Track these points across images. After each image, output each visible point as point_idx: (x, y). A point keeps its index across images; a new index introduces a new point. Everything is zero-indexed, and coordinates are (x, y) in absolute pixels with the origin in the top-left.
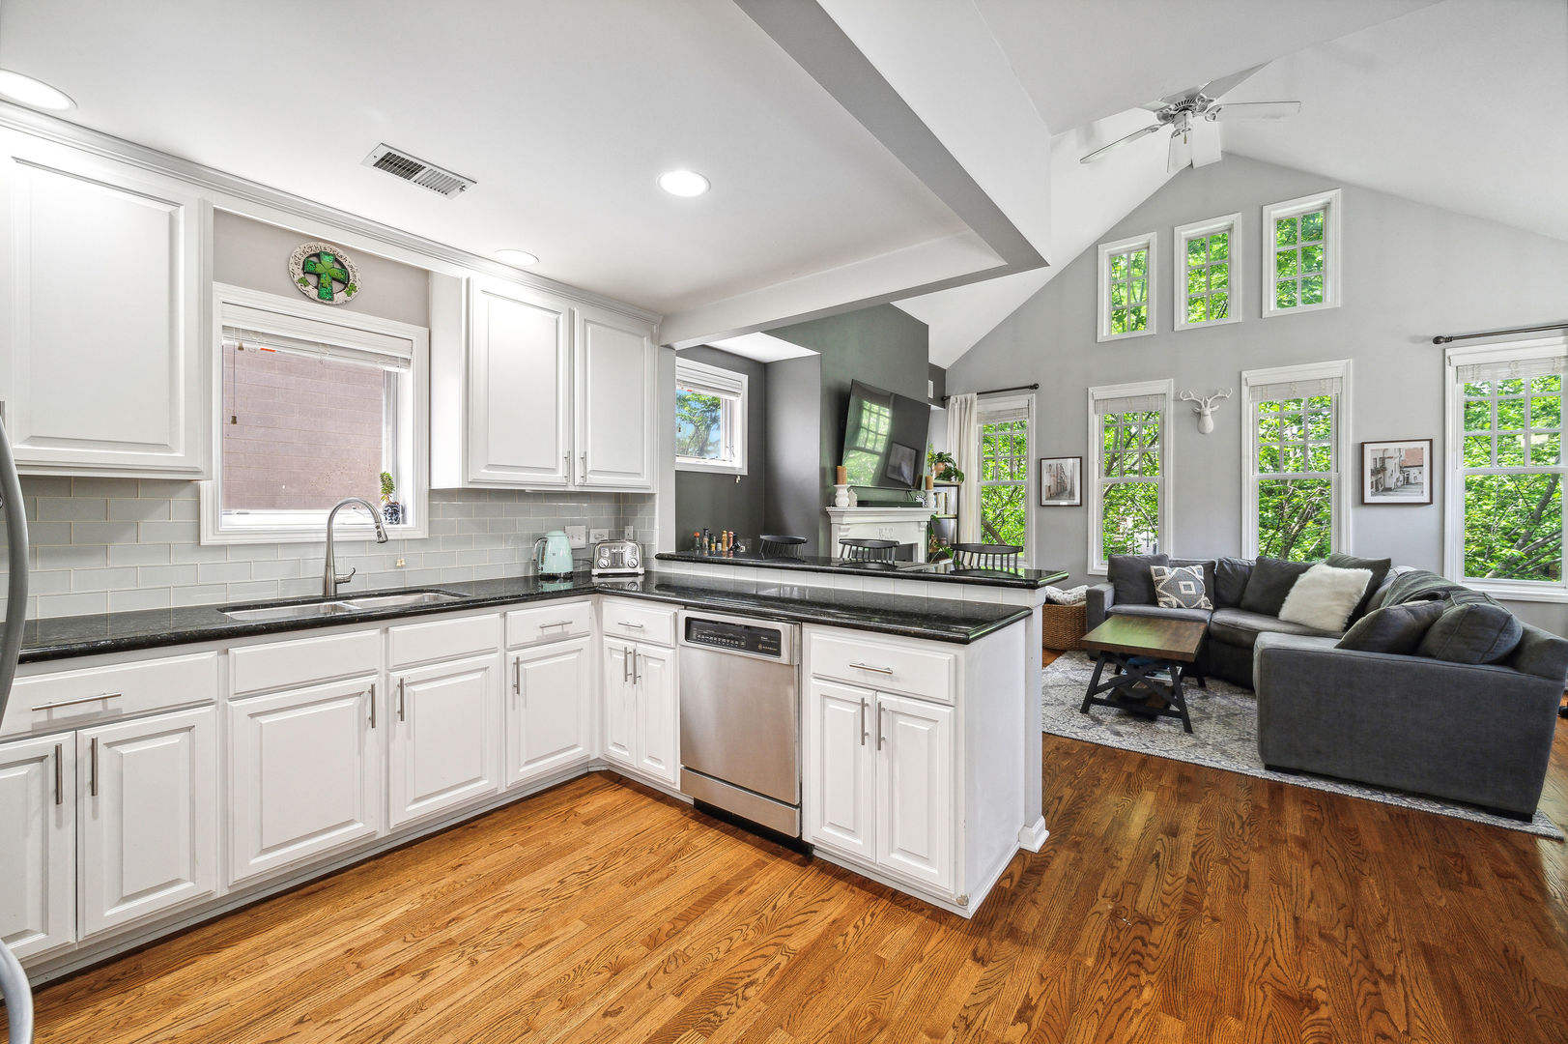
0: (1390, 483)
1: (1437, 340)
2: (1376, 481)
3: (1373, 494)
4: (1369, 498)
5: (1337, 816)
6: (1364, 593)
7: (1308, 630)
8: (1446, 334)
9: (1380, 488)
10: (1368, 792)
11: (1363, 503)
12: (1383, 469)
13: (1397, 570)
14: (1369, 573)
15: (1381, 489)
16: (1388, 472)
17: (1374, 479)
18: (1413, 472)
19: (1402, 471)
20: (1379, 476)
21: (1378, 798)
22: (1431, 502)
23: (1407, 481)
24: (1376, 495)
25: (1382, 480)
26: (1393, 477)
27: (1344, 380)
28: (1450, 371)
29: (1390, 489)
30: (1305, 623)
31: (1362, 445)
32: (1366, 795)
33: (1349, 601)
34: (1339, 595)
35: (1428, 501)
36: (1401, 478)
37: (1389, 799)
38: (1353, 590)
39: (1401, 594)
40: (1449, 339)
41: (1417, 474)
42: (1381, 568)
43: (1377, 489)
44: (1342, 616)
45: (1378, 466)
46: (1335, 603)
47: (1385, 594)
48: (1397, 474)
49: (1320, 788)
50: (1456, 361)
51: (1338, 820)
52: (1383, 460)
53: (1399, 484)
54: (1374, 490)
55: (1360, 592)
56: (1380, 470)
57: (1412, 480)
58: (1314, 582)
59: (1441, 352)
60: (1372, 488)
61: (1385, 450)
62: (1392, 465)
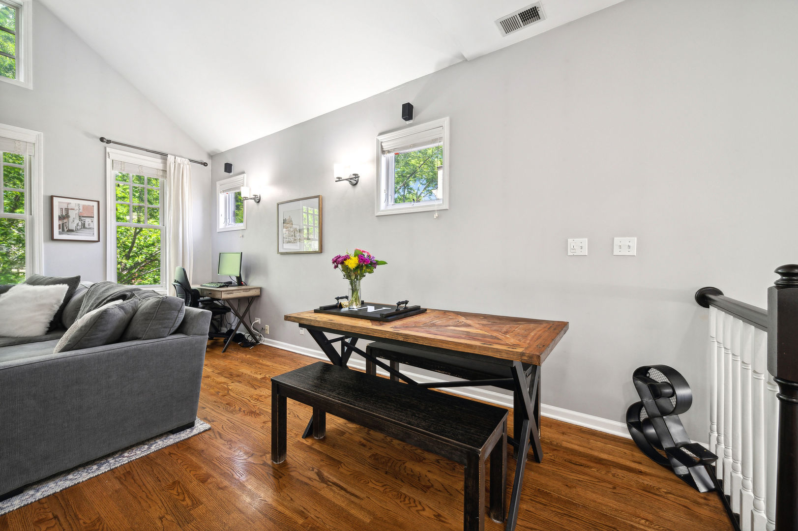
0: (72, 226)
1: (102, 139)
2: (63, 224)
3: (60, 233)
4: (57, 236)
5: (76, 516)
6: (62, 302)
7: (13, 340)
8: (107, 137)
9: (63, 229)
10: (95, 467)
11: (52, 239)
12: (67, 216)
13: (85, 283)
14: (65, 287)
15: (66, 230)
16: (71, 219)
17: (61, 223)
18: (88, 221)
19: (80, 219)
20: (65, 221)
21: (104, 468)
22: (99, 241)
23: (84, 226)
24: (62, 234)
25: (67, 224)
26: (73, 223)
27: (37, 145)
28: (109, 162)
29: (72, 231)
30: (8, 335)
31: (52, 197)
32: (95, 471)
33: (51, 309)
34: (41, 306)
35: (97, 240)
36: (80, 224)
37: (114, 463)
38: (54, 301)
39: (98, 299)
40: (109, 142)
41: (90, 222)
42: (73, 282)
43: (63, 230)
44: (45, 322)
45: (64, 214)
46: (37, 313)
47: (81, 301)
48: (77, 221)
49: (51, 492)
50: (112, 156)
51: (78, 519)
52: (67, 210)
53: (79, 227)
54: (61, 230)
55: (59, 301)
56: (64, 217)
57: (87, 225)
58: (16, 299)
59: (103, 149)
60: (59, 228)
61: (68, 204)
62: (72, 214)
